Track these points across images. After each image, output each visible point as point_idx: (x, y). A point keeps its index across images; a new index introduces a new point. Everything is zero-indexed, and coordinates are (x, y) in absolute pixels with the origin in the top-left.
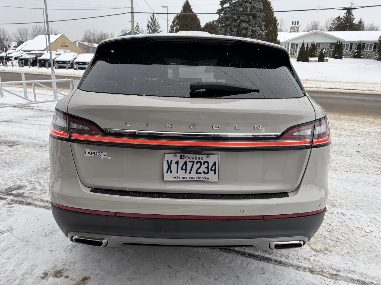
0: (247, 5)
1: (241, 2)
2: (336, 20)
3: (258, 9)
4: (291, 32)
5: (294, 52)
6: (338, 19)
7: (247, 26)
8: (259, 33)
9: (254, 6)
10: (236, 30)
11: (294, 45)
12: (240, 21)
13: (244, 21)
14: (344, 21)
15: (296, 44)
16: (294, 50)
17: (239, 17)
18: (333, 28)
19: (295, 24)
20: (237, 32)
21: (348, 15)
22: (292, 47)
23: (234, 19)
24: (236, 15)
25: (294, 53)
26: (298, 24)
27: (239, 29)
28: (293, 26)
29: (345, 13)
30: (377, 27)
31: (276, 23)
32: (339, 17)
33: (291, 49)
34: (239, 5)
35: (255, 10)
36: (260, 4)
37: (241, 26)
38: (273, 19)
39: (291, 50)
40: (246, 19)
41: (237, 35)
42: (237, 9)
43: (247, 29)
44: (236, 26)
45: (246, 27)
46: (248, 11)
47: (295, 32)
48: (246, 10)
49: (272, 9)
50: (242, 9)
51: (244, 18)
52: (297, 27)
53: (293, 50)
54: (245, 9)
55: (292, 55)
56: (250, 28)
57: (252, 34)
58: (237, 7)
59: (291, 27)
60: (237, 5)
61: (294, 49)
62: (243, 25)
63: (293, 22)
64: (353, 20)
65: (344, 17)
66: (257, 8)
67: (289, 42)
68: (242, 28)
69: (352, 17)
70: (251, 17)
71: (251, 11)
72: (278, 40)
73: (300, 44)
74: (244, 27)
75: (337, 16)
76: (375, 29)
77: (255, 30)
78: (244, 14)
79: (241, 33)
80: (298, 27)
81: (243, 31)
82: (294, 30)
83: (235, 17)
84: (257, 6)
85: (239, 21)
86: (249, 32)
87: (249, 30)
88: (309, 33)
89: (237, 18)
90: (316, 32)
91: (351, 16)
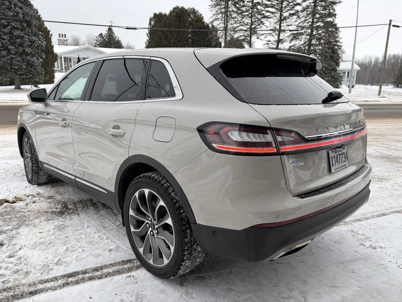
0: (18, 10)
1: (8, 5)
2: (99, 36)
3: (32, 16)
4: (59, 44)
5: (68, 66)
6: (101, 36)
7: (23, 34)
8: (39, 44)
9: (26, 12)
10: (9, 38)
11: (66, 59)
12: (11, 28)
13: (18, 29)
14: (107, 38)
15: (69, 58)
16: (68, 65)
17: (9, 23)
18: (98, 44)
19: (62, 37)
20: (9, 41)
21: (110, 33)
22: (65, 61)
23: (3, 24)
24: (5, 19)
25: (68, 68)
26: (65, 37)
27: (11, 37)
28: (60, 38)
29: (107, 31)
30: (133, 46)
31: (49, 34)
32: (101, 34)
33: (64, 63)
34: (6, 8)
35: (28, 17)
36: (33, 11)
37: (14, 34)
38: (45, 29)
39: (65, 65)
40: (19, 26)
41: (10, 44)
42: (4, 13)
43: (22, 37)
44: (6, 33)
45: (21, 35)
46: (20, 17)
47: (64, 45)
48: (17, 16)
49: (41, 18)
50: (12, 14)
51: (16, 25)
52: (65, 40)
53: (66, 64)
54: (15, 14)
55: (67, 69)
56: (26, 37)
57: (30, 44)
58: (4, 10)
59: (58, 40)
60: (4, 7)
61: (68, 63)
62: (16, 33)
63: (59, 34)
64: (115, 38)
65: (107, 35)
66: (31, 14)
67: (61, 56)
68: (16, 36)
69: (114, 35)
70: (25, 25)
71: (23, 18)
72: (54, 53)
73: (73, 59)
74: (18, 35)
75: (100, 33)
76: (132, 48)
77: (33, 39)
78: (16, 20)
79: (15, 42)
80: (67, 40)
81: (18, 40)
82: (63, 43)
83: (4, 22)
84: (31, 13)
85: (9, 27)
86: (27, 42)
87: (26, 39)
88: (82, 48)
89: (7, 23)
90: (88, 47)
91: (112, 35)
